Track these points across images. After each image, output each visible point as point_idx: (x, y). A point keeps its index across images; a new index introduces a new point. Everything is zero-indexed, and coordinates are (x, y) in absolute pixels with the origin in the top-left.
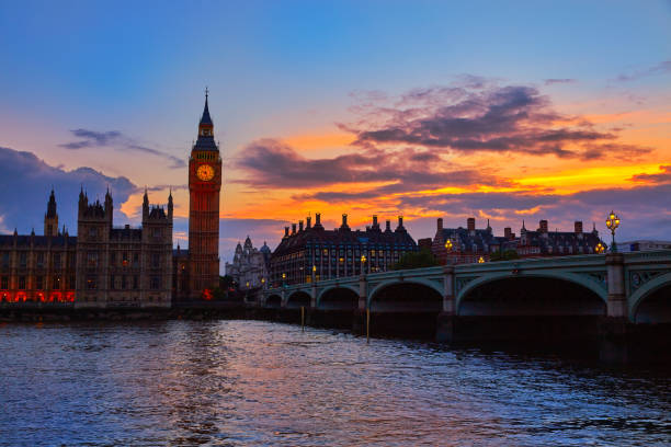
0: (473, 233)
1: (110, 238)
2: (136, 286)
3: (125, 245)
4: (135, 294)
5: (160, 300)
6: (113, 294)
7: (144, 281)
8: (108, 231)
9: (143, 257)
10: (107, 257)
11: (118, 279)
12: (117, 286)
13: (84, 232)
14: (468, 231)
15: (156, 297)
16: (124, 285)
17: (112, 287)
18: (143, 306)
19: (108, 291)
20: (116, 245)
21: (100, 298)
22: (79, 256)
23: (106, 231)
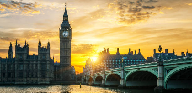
0: (167, 55)
1: (27, 58)
2: (36, 76)
3: (32, 61)
4: (36, 79)
5: (45, 81)
6: (28, 79)
7: (39, 74)
8: (26, 56)
9: (39, 65)
10: (26, 65)
11: (30, 73)
12: (30, 76)
13: (18, 57)
14: (165, 54)
15: (44, 80)
16: (32, 76)
17: (28, 77)
18: (39, 83)
19: (27, 78)
20: (29, 61)
21: (24, 80)
22: (16, 66)
23: (25, 56)
